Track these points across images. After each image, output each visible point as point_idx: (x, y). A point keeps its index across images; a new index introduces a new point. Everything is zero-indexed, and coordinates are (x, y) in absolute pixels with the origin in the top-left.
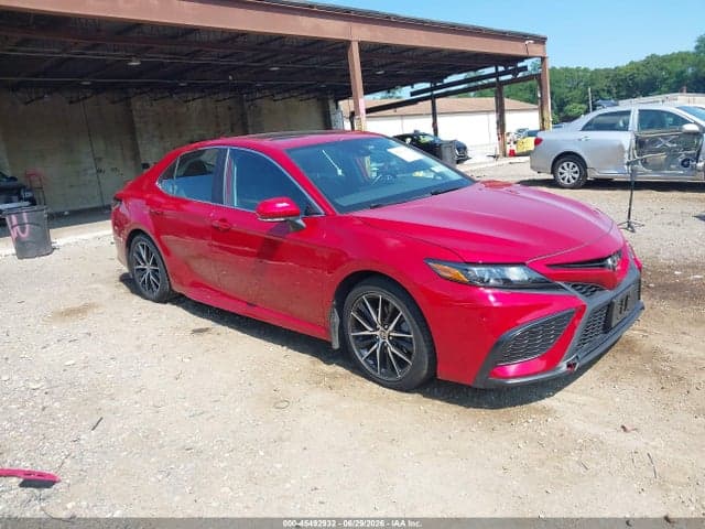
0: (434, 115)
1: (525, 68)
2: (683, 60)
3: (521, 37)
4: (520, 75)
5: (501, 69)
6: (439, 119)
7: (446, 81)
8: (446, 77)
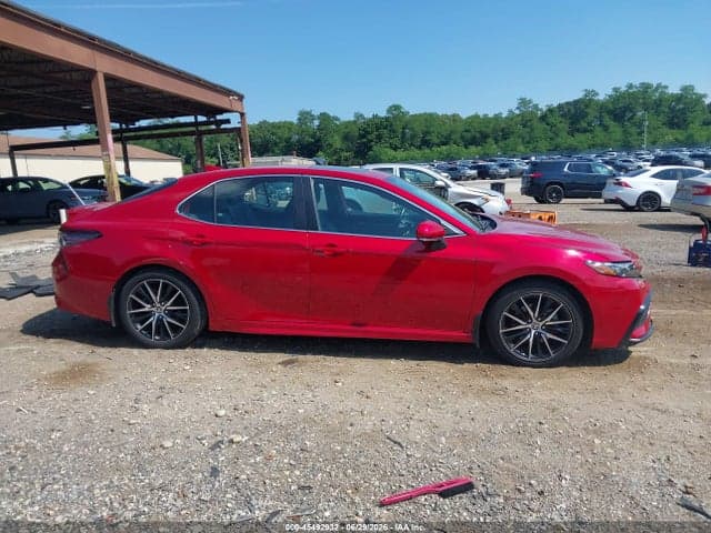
0: (126, 159)
1: (228, 121)
2: (289, 129)
3: (227, 92)
4: (223, 126)
5: (201, 118)
6: (131, 163)
7: (137, 124)
8: (138, 120)
